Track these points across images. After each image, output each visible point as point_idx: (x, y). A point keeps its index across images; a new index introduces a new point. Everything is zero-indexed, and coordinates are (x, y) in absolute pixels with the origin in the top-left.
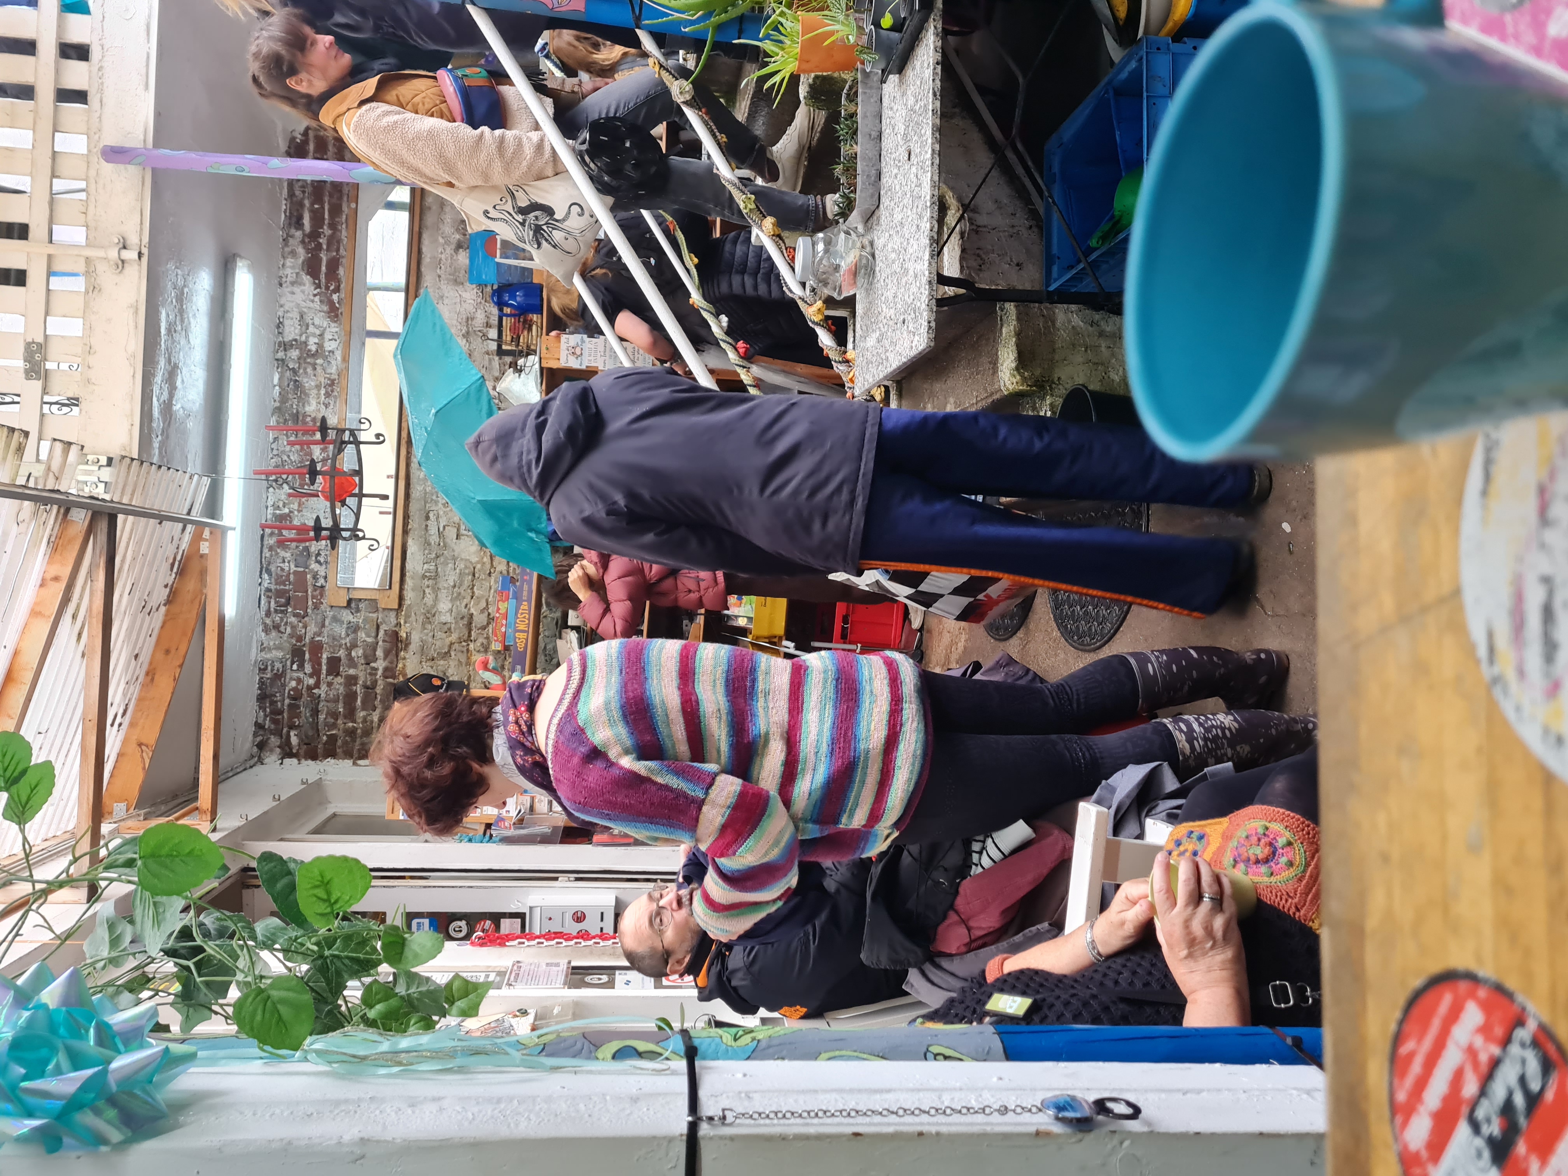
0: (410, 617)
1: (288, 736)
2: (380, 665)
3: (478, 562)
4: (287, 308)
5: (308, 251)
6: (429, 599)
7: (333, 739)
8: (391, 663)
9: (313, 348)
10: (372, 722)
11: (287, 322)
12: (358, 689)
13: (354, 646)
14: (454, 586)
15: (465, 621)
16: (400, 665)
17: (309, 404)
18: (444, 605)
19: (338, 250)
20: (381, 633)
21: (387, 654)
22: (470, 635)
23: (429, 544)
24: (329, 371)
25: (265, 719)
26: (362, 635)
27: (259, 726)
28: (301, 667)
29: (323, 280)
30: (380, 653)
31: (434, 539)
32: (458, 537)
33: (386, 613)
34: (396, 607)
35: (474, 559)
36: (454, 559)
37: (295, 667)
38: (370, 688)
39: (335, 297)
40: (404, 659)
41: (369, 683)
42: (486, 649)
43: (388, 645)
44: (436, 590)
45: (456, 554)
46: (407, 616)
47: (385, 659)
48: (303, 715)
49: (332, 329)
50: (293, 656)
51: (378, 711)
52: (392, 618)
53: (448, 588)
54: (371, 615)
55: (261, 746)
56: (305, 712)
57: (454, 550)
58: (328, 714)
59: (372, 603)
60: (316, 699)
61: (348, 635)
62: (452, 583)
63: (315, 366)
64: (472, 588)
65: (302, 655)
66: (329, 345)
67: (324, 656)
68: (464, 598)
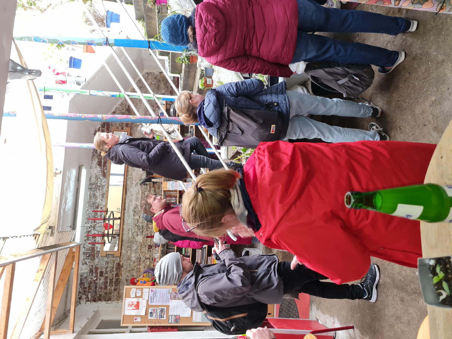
1: (88, 295)
2: (115, 273)
3: (143, 242)
4: (92, 174)
5: (99, 159)
6: (129, 253)
7: (100, 295)
8: (118, 272)
9: (99, 185)
10: (112, 290)
11: (92, 178)
12: (108, 280)
13: (107, 267)
14: (136, 249)
15: (139, 259)
16: (120, 273)
17: (97, 200)
18: (133, 255)
20: (115, 264)
21: (117, 269)
22: (140, 263)
23: (129, 238)
24: (103, 191)
25: (82, 290)
26: (110, 264)
27: (80, 292)
28: (92, 274)
29: (102, 167)
30: (114, 269)
31: (131, 236)
32: (137, 236)
33: (117, 258)
34: (120, 256)
35: (142, 242)
36: (136, 241)
37: (90, 275)
38: (111, 280)
39: (105, 171)
40: (122, 271)
41: (111, 278)
43: (117, 267)
44: (131, 250)
45: (137, 240)
46: (123, 258)
47: (116, 272)
48: (92, 288)
49: (104, 180)
50: (90, 272)
51: (113, 287)
52: (118, 259)
53: (134, 250)
54: (112, 258)
55: (80, 298)
56: (93, 288)
57: (136, 239)
58: (99, 288)
59: (113, 255)
60: (96, 284)
61: (106, 264)
62: (135, 249)
63: (99, 190)
64: (141, 250)
65: (93, 271)
66: (103, 184)
67: (99, 271)
68: (139, 253)
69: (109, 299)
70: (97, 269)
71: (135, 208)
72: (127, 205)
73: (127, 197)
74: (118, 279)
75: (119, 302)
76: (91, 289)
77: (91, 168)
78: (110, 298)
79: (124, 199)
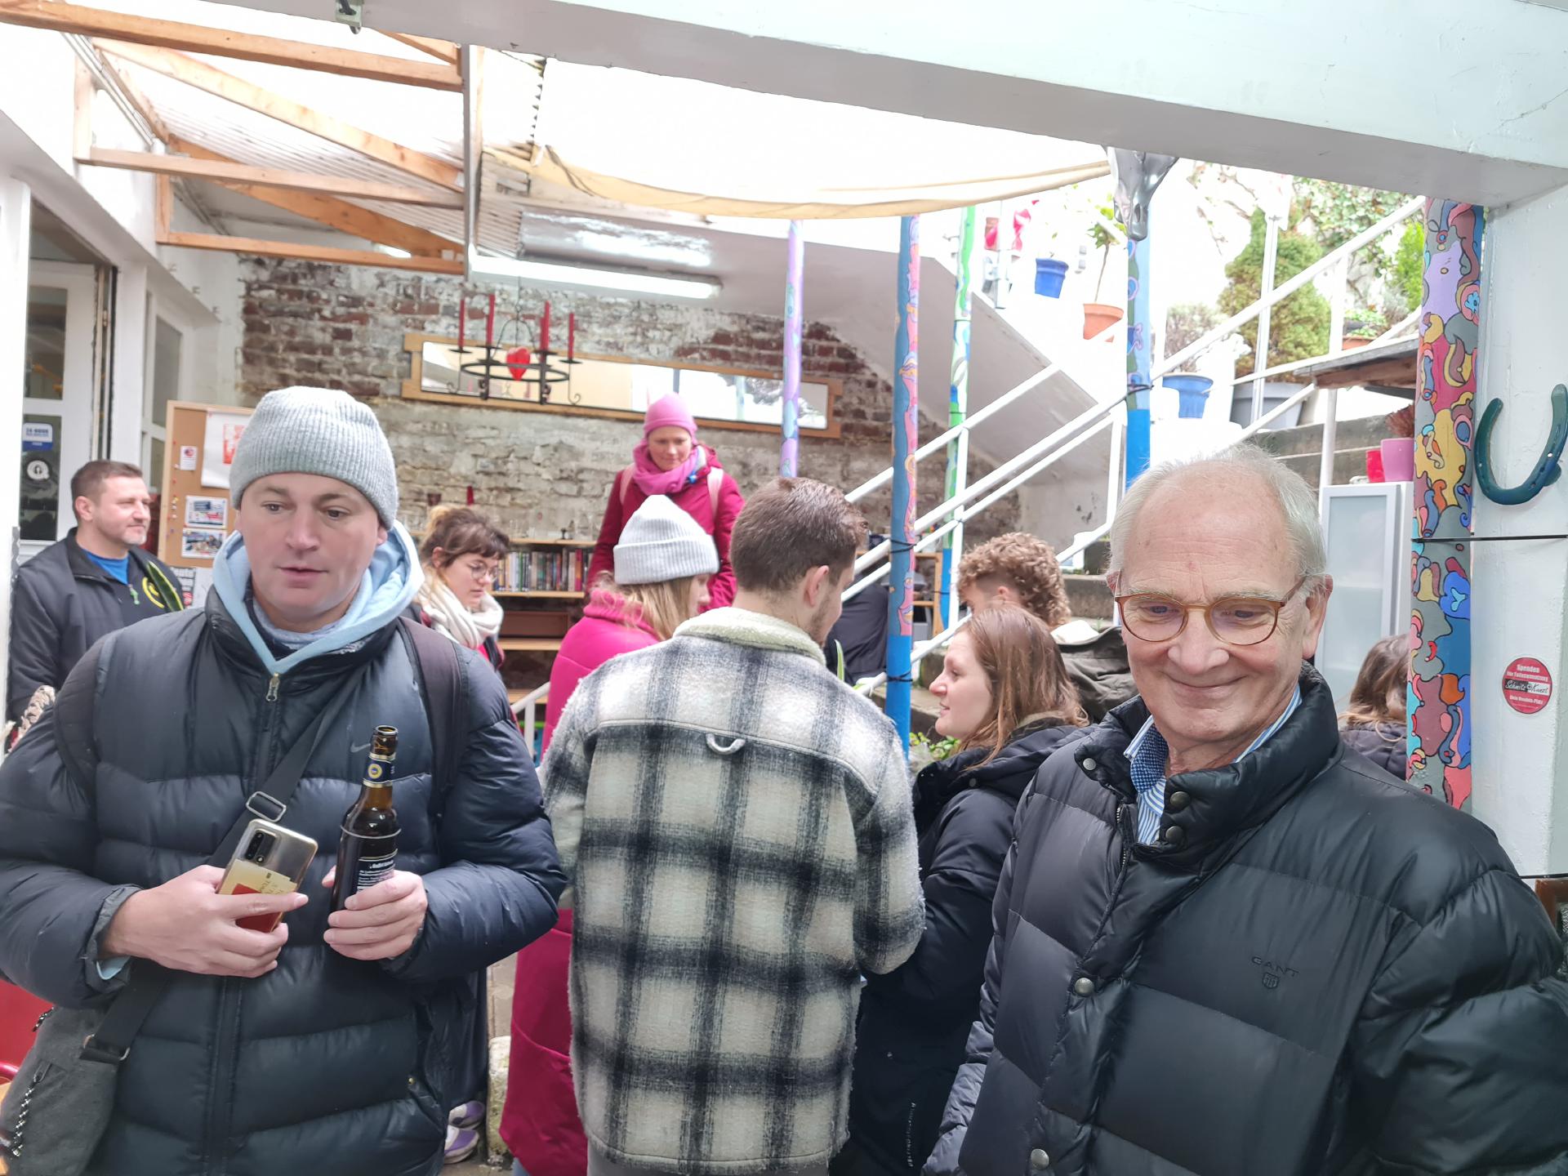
1: (270, 288)
2: (344, 378)
3: (450, 474)
4: (685, 313)
5: (736, 335)
6: (412, 427)
7: (266, 329)
9: (651, 334)
10: (284, 367)
11: (672, 313)
14: (425, 451)
17: (600, 327)
18: (404, 441)
19: (737, 360)
20: (377, 380)
21: (356, 385)
25: (288, 265)
28: (342, 304)
30: (357, 378)
32: (475, 456)
33: (398, 385)
35: (453, 470)
36: (453, 452)
37: (342, 299)
38: (320, 366)
39: (696, 355)
41: (325, 366)
43: (366, 387)
44: (423, 434)
45: (458, 454)
46: (395, 406)
49: (668, 352)
50: (353, 298)
51: (295, 374)
52: (394, 391)
53: (422, 445)
54: (396, 372)
55: (259, 262)
56: (294, 305)
57: (461, 451)
58: (292, 326)
59: (406, 374)
60: (309, 316)
61: (375, 349)
63: (635, 334)
64: (422, 469)
65: (354, 306)
66: (653, 348)
67: (353, 326)
68: (412, 460)
69: (251, 358)
70: (363, 319)
71: (570, 448)
72: (581, 422)
73: (608, 423)
75: (239, 389)
76: (291, 298)
77: (706, 310)
78: (256, 361)
79: (601, 413)
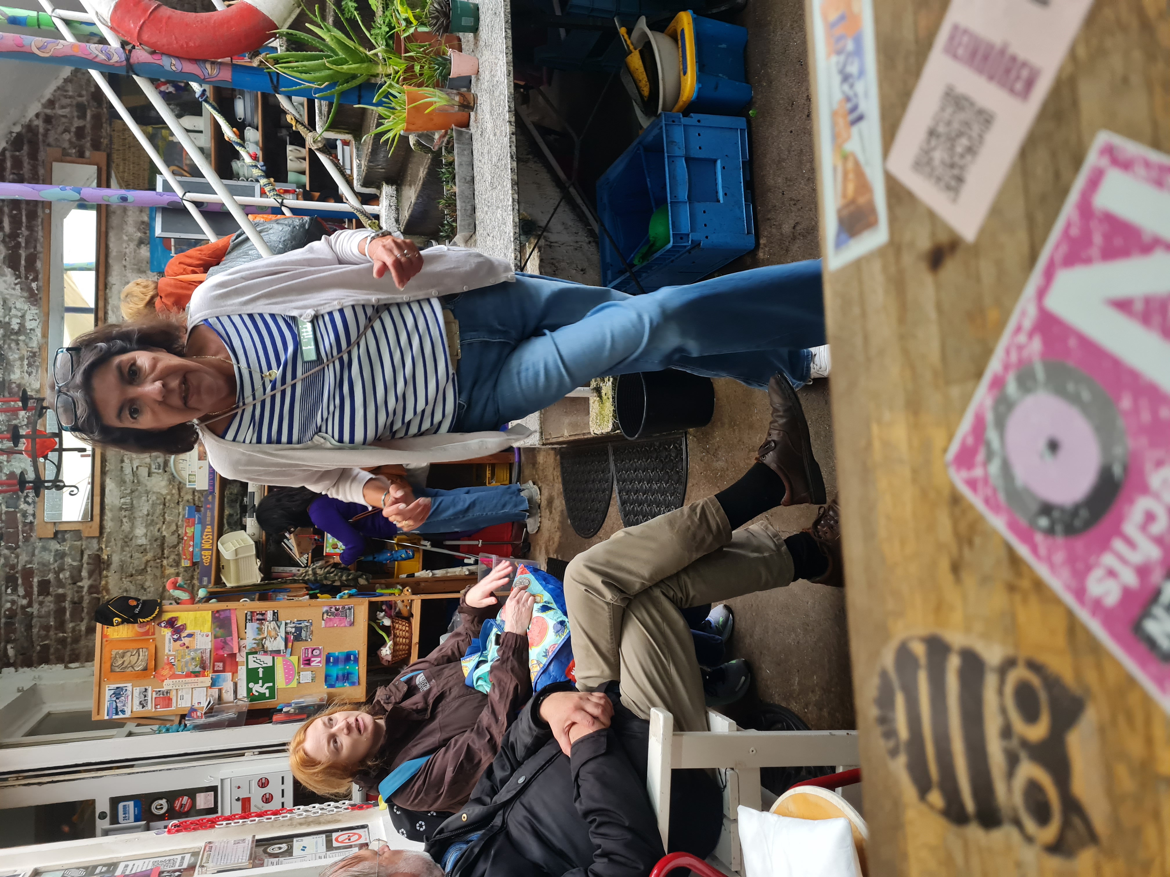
0: (110, 542)
1: (6, 649)
2: (85, 583)
3: (167, 494)
6: (126, 526)
7: (45, 648)
8: (95, 581)
10: (80, 631)
12: (67, 604)
14: (148, 515)
15: (159, 542)
16: (103, 582)
17: (13, 373)
18: (140, 531)
19: (34, 247)
20: (86, 557)
21: (91, 574)
22: (163, 554)
23: (125, 482)
24: (30, 345)
26: (68, 560)
28: (15, 590)
29: (23, 272)
30: (84, 574)
31: (129, 477)
32: (149, 475)
33: (89, 540)
34: (97, 534)
35: (164, 492)
36: (147, 493)
37: (9, 591)
38: (77, 604)
39: (34, 285)
40: (107, 577)
41: (76, 599)
42: (177, 564)
43: (92, 567)
44: (132, 519)
45: (148, 488)
46: (108, 542)
47: (89, 578)
48: (18, 630)
49: (32, 311)
50: (7, 582)
51: (85, 622)
52: (95, 544)
53: (142, 517)
54: (76, 543)
56: (20, 628)
57: (146, 486)
58: (40, 627)
59: (76, 534)
60: (29, 616)
61: (55, 561)
62: (146, 513)
64: (164, 516)
65: (16, 581)
67: (35, 580)
68: (157, 524)
69: (74, 656)
70: (28, 573)
74: (99, 599)
76: (14, 631)
78: (77, 652)
